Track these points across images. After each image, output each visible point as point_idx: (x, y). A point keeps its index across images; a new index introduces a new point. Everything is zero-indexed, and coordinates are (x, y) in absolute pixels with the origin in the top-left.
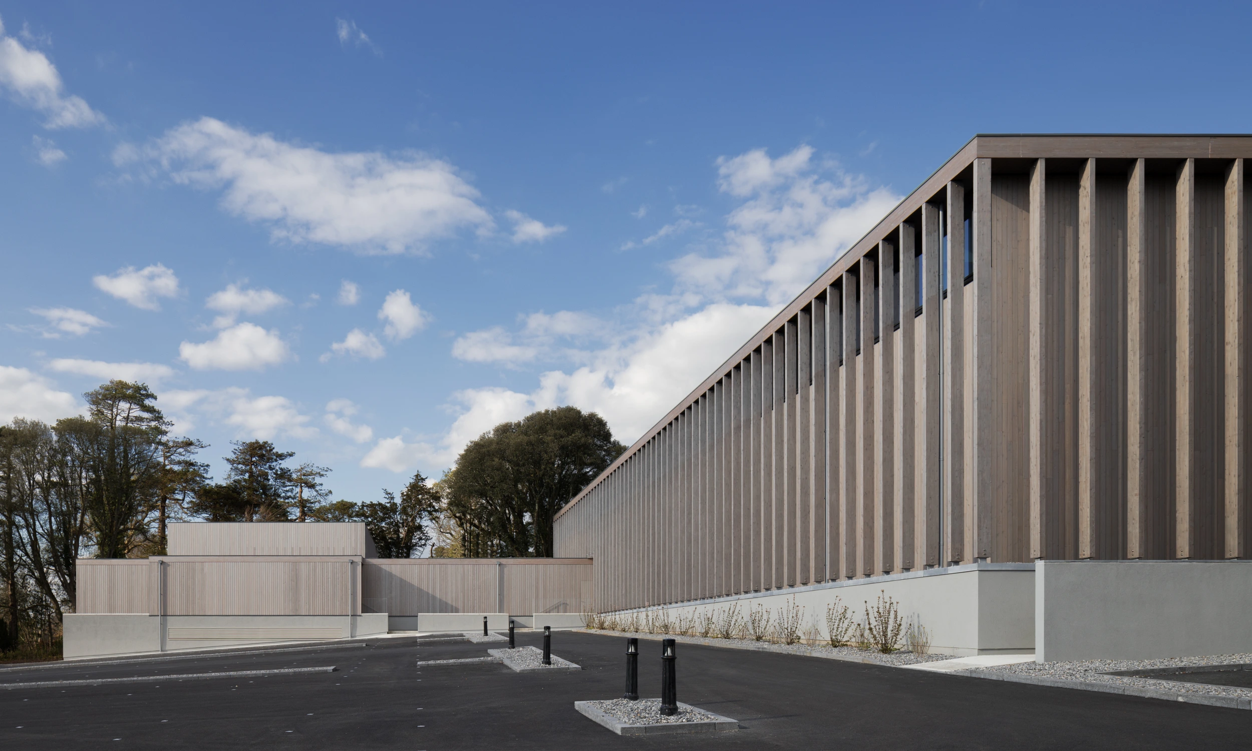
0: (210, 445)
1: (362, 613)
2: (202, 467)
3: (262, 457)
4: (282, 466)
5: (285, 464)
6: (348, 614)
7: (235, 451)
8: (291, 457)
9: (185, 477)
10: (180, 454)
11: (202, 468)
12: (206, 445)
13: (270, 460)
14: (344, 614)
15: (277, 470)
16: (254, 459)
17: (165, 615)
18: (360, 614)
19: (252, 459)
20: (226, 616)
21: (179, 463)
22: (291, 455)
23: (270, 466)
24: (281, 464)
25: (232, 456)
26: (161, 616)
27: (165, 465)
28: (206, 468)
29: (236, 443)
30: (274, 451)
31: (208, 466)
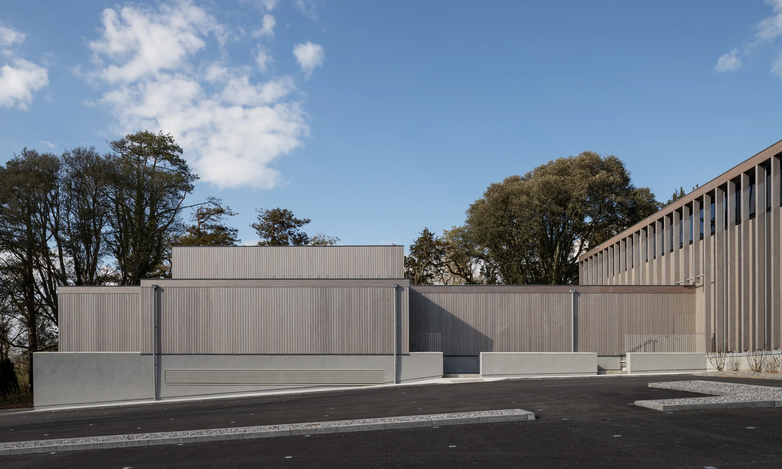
0: (238, 213)
1: (410, 351)
2: (232, 231)
3: (282, 223)
4: (300, 232)
5: (301, 230)
6: (392, 353)
7: (260, 217)
8: (308, 224)
9: (215, 239)
10: (213, 220)
11: (232, 233)
12: (235, 214)
13: (290, 226)
14: (387, 353)
15: (295, 236)
16: (276, 226)
17: (159, 354)
18: (408, 353)
19: (274, 226)
20: (238, 354)
21: (212, 227)
22: (308, 222)
23: (289, 232)
24: (298, 230)
25: (258, 223)
26: (156, 354)
27: (199, 229)
28: (234, 232)
29: (260, 210)
30: (293, 218)
31: (236, 230)
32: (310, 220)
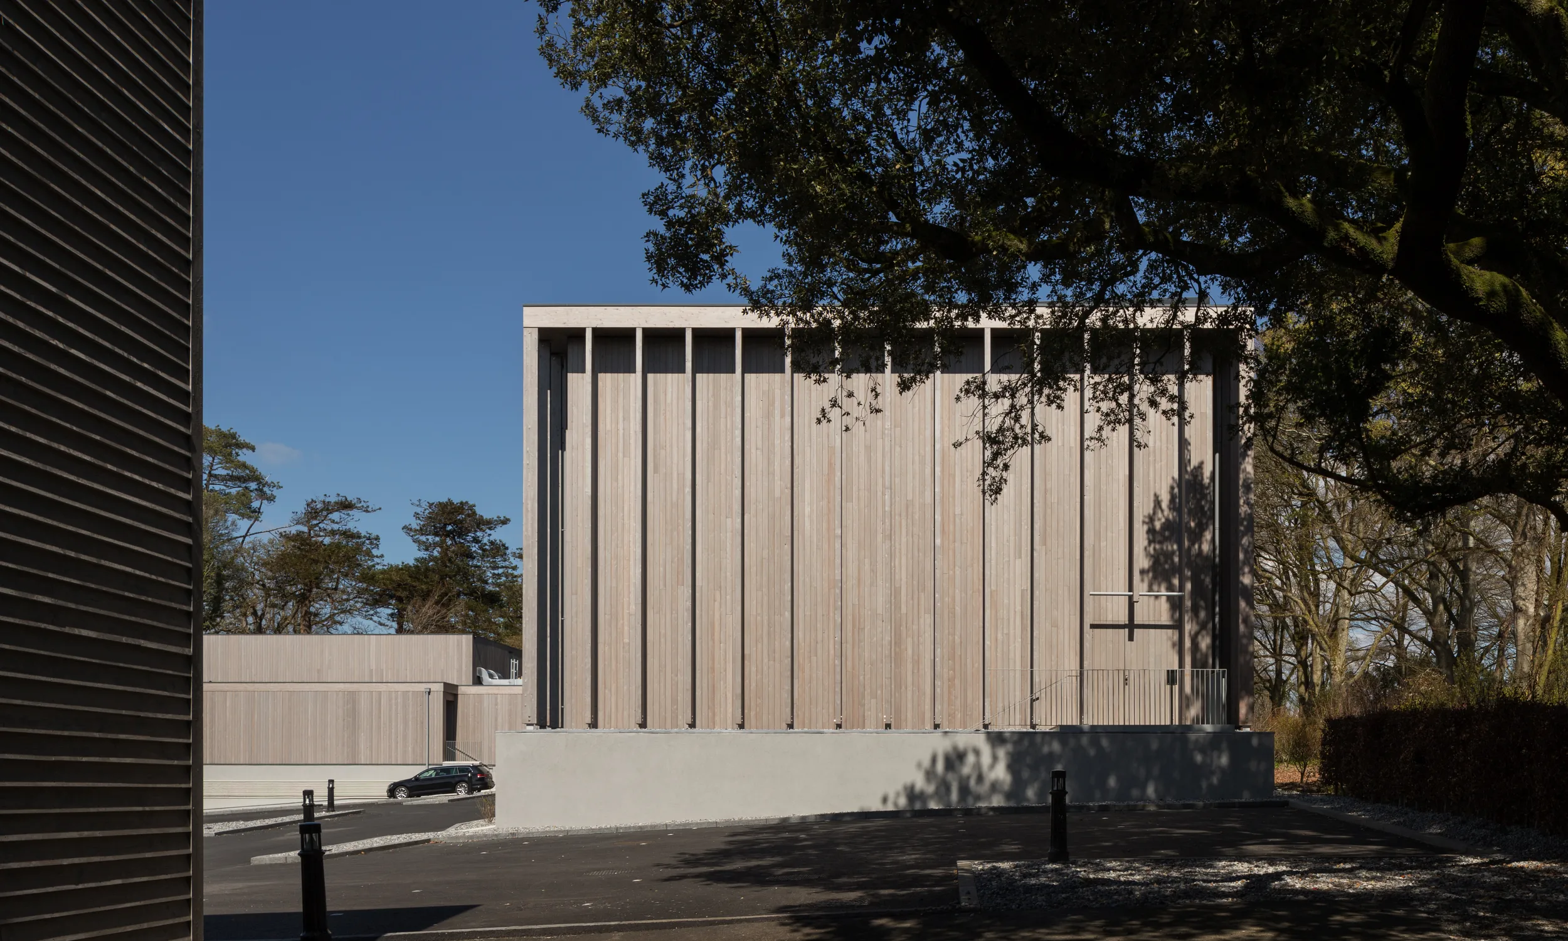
0: (380, 509)
1: (444, 761)
2: (369, 539)
3: (460, 524)
4: (492, 538)
5: (496, 535)
6: (424, 763)
7: (418, 516)
8: (504, 526)
10: (334, 520)
11: (368, 542)
12: (373, 508)
13: (472, 528)
14: (418, 763)
15: (484, 544)
16: (448, 528)
18: (441, 762)
19: (444, 527)
21: (333, 533)
23: (474, 537)
24: (489, 534)
30: (478, 515)
32: (508, 520)
